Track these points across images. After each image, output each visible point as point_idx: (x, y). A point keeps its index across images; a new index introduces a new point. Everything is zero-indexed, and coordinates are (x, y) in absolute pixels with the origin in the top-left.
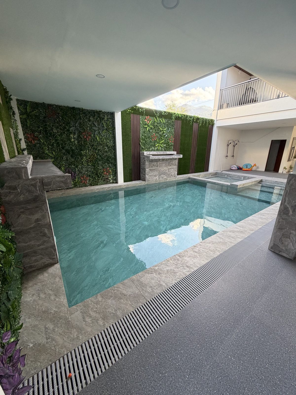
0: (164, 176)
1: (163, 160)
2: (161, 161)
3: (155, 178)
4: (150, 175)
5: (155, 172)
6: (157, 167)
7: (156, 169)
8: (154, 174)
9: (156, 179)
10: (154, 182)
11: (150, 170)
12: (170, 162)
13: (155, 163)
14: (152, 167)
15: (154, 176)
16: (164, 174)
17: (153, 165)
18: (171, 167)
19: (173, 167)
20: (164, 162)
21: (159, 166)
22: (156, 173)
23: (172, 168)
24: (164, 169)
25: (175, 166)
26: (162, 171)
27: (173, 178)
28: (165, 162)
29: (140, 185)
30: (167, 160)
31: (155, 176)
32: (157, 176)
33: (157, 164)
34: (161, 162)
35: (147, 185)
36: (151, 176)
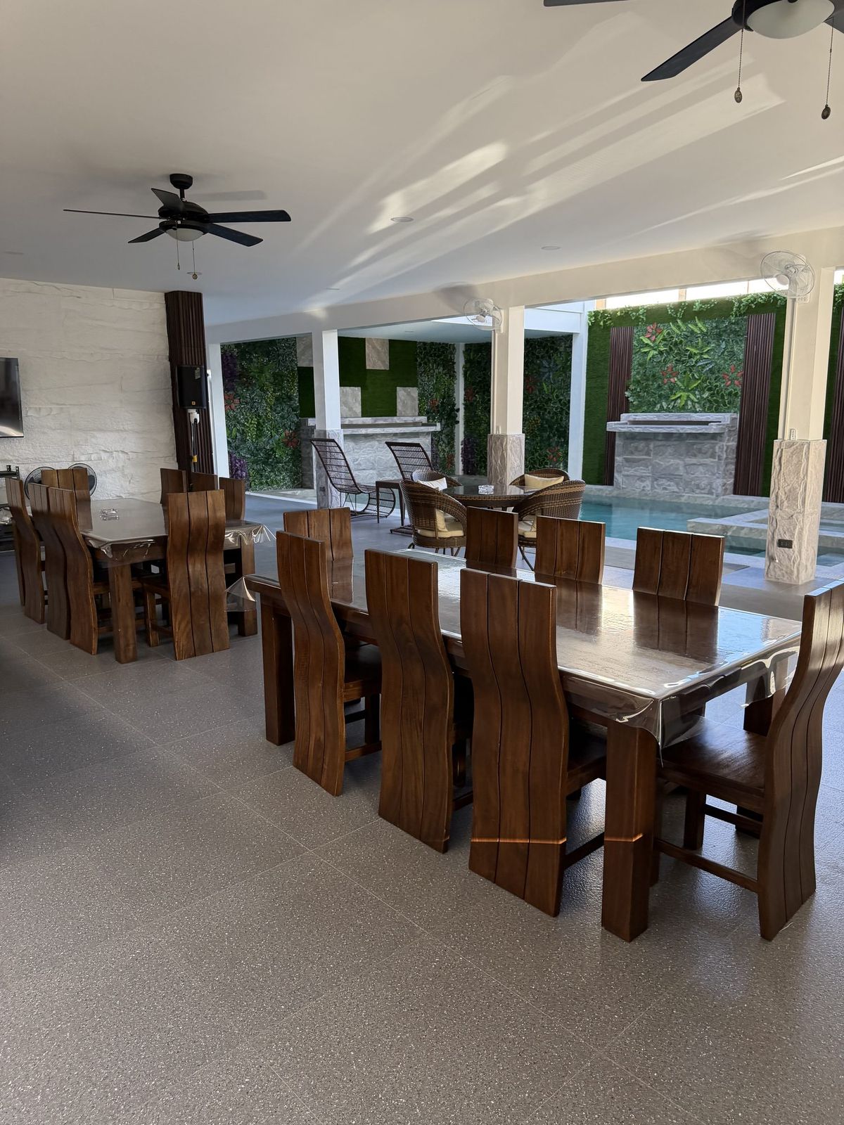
0: (669, 485)
1: (668, 436)
2: (661, 440)
3: (639, 484)
4: (626, 473)
5: (642, 469)
6: (648, 454)
7: (644, 459)
8: (638, 474)
9: (644, 487)
10: (637, 496)
11: (627, 460)
12: (694, 444)
13: (642, 445)
14: (632, 453)
15: (638, 479)
16: (672, 477)
17: (636, 448)
18: (694, 460)
19: (702, 461)
20: (669, 443)
21: (652, 453)
22: (641, 471)
23: (701, 465)
24: (670, 463)
25: (712, 460)
26: (664, 469)
27: (703, 497)
28: (675, 443)
29: (598, 493)
30: (680, 437)
31: (641, 478)
32: (645, 481)
33: (648, 446)
34: (660, 443)
35: (617, 497)
36: (628, 476)
